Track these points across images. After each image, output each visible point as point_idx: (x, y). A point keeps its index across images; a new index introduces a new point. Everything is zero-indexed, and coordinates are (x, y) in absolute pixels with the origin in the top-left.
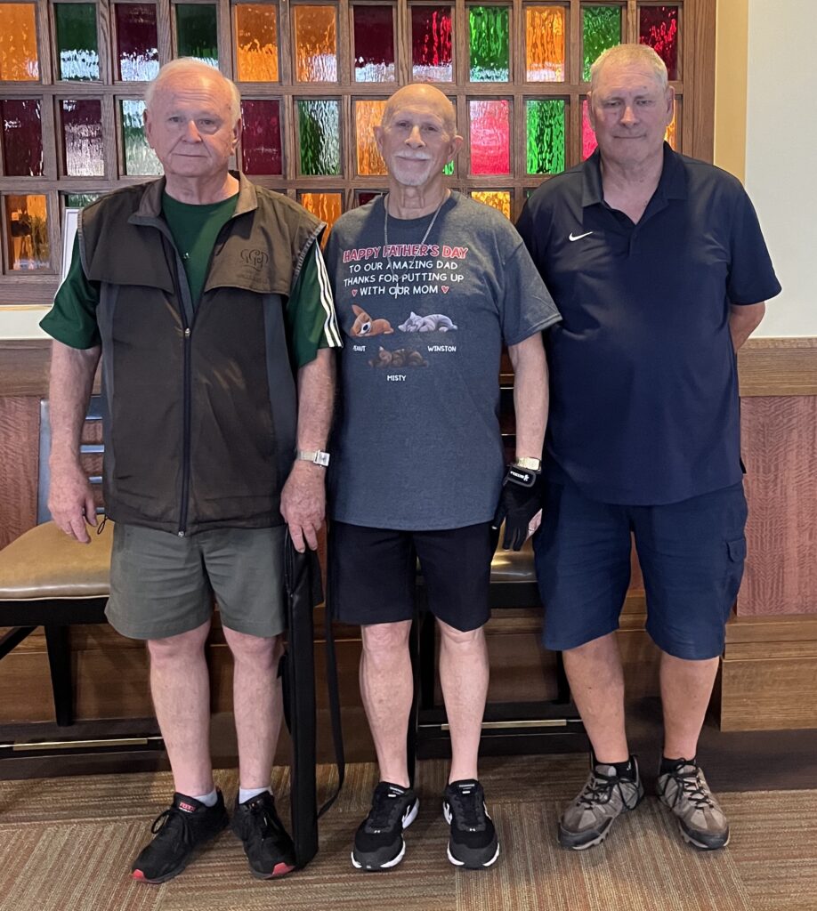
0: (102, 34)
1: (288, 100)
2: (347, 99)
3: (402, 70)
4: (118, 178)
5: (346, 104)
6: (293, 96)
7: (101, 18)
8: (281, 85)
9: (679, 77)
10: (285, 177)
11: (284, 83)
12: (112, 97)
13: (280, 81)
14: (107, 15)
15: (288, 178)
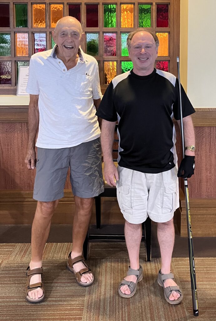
9: (169, 26)
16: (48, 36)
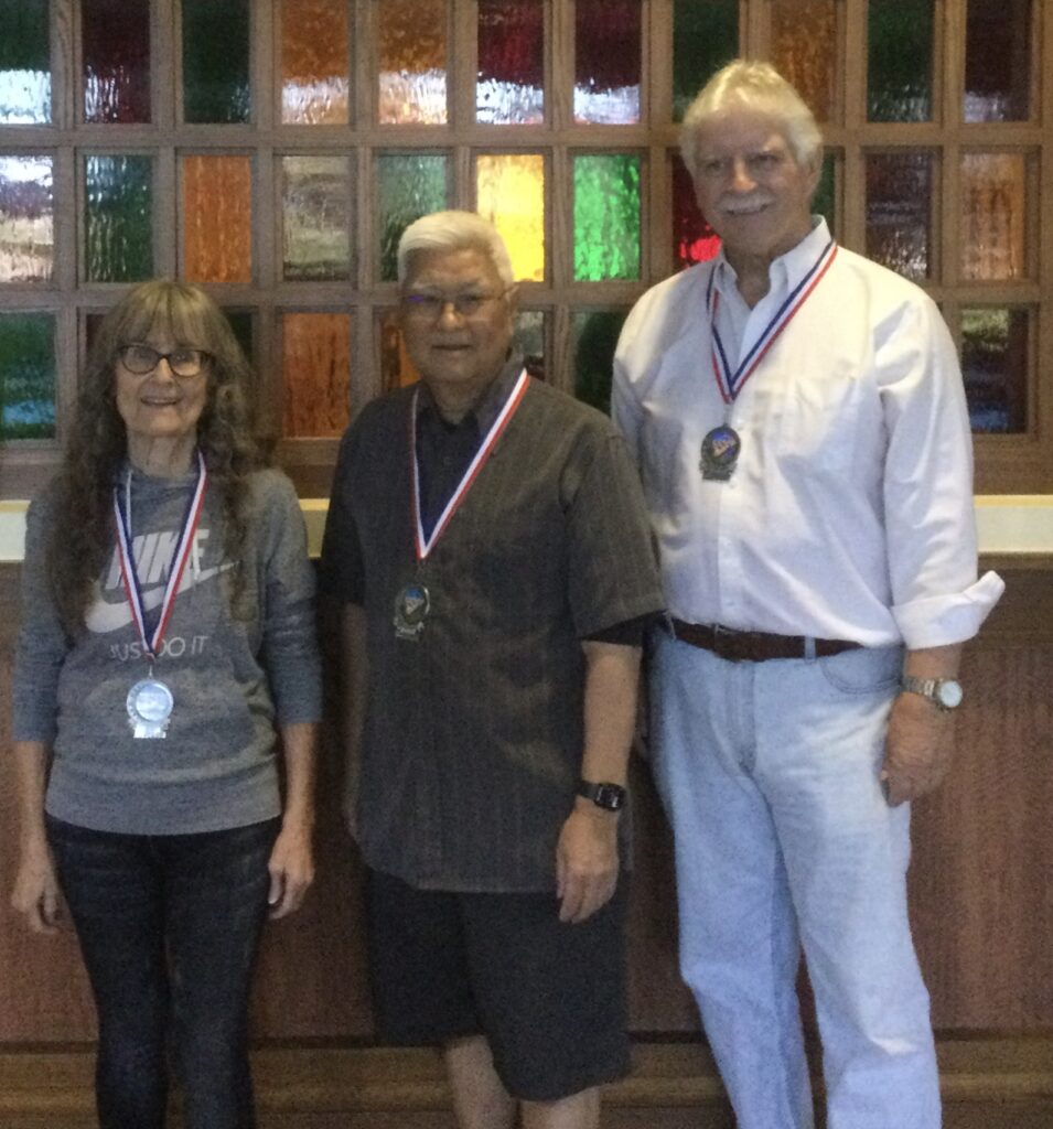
0: (59, 44)
1: (364, 153)
2: (464, 153)
3: (559, 104)
4: (77, 287)
5: (461, 161)
6: (373, 149)
7: (59, 20)
8: (354, 130)
9: (1034, 115)
10: (355, 287)
11: (360, 125)
12: (72, 149)
13: (353, 124)
14: (68, 14)
15: (361, 287)
16: (361, 172)
